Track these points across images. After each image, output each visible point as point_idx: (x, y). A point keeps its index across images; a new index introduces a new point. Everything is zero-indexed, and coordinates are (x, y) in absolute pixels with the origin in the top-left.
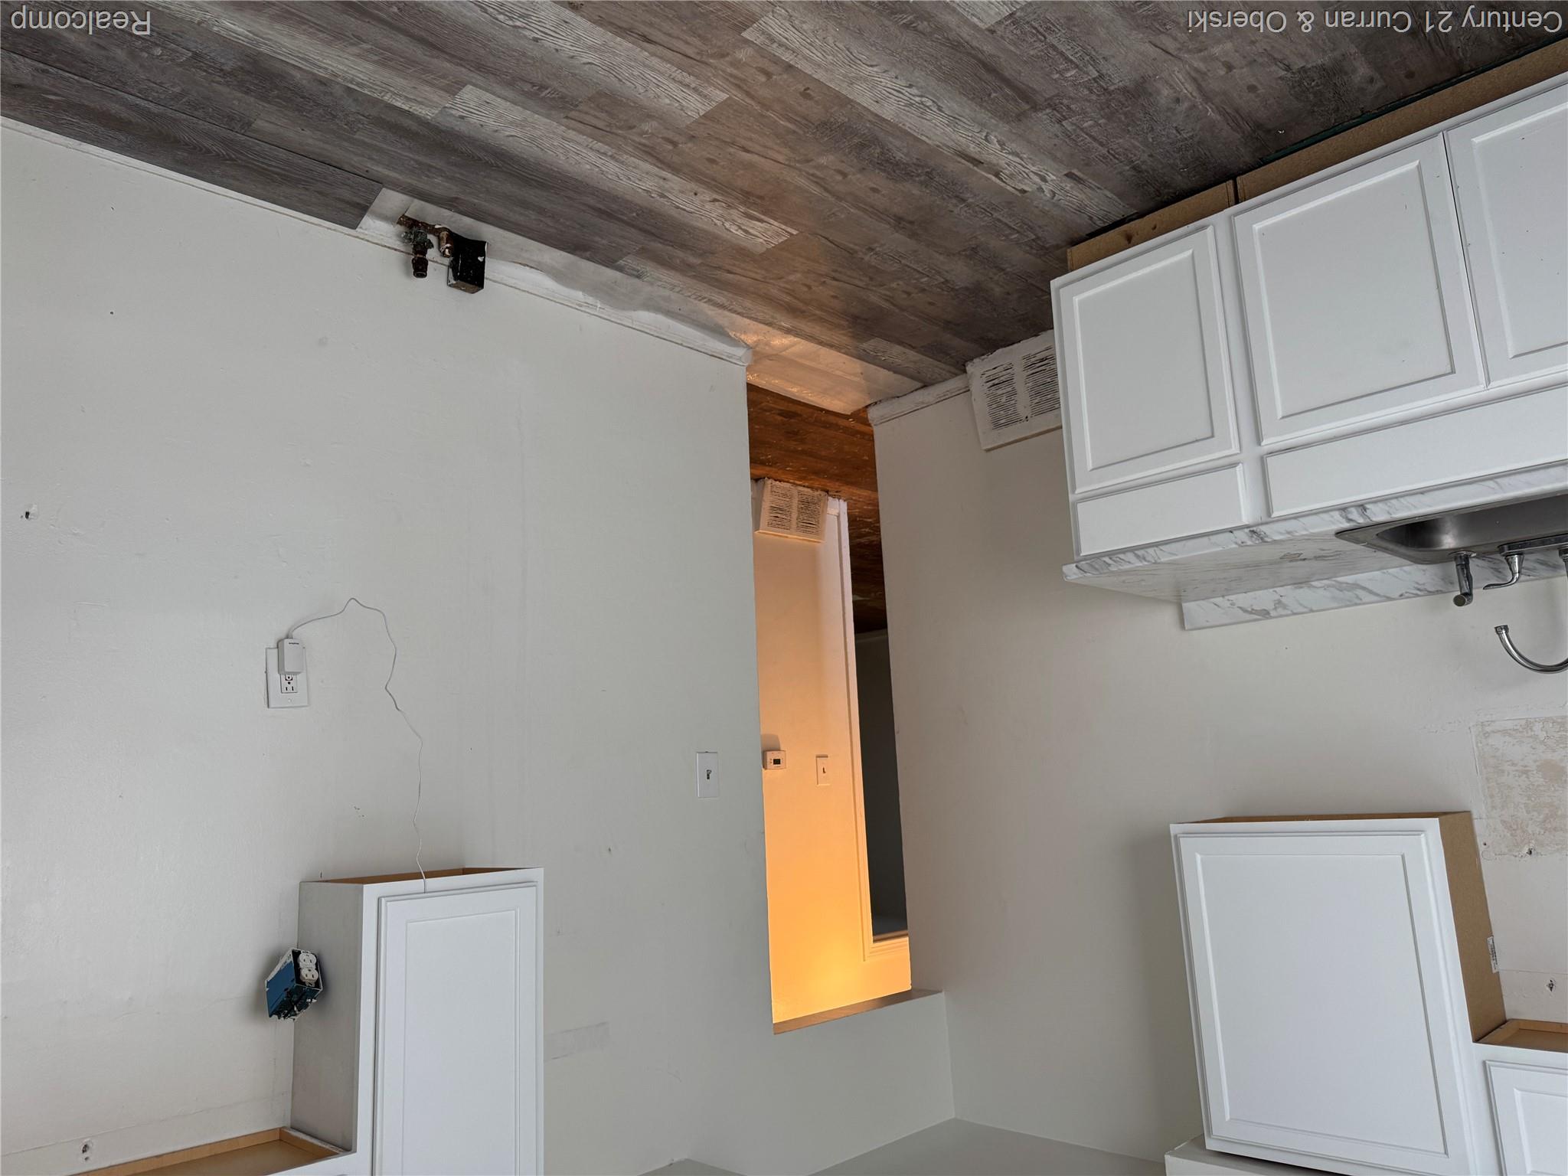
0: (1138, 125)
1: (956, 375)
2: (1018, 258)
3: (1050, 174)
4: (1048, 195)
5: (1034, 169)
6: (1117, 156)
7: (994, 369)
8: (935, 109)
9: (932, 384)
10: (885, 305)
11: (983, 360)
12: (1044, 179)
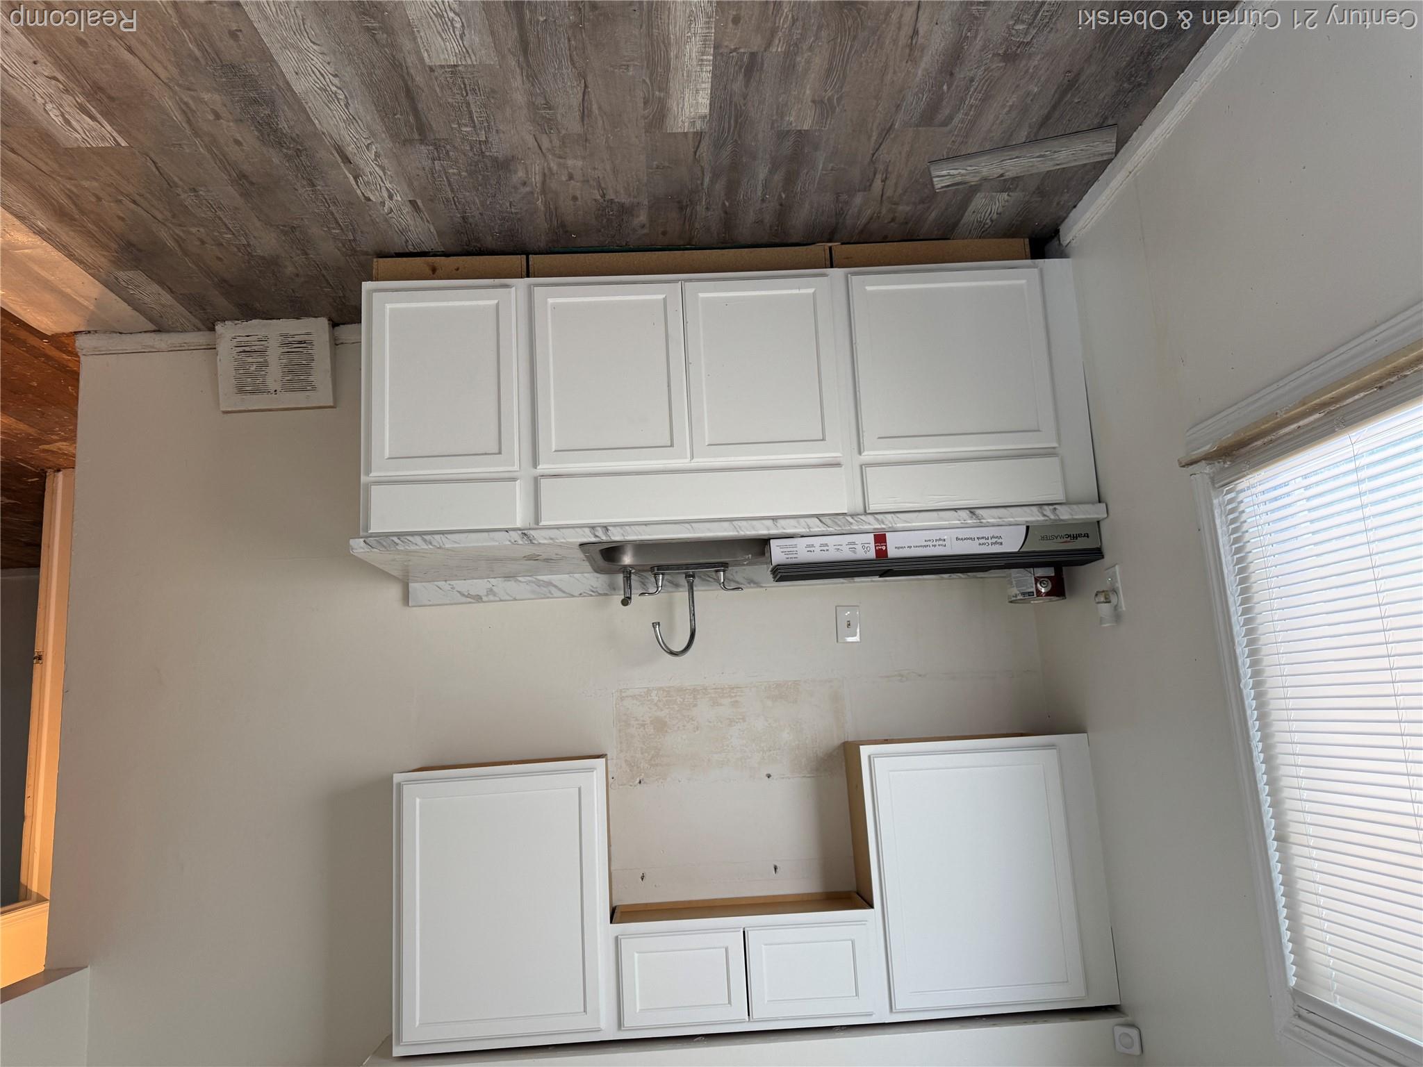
0: (486, 188)
1: (199, 330)
2: (328, 248)
3: (398, 195)
4: (386, 211)
5: (388, 185)
6: (457, 204)
7: (248, 336)
8: (342, 104)
9: (168, 331)
10: (171, 243)
11: (236, 324)
12: (391, 197)
